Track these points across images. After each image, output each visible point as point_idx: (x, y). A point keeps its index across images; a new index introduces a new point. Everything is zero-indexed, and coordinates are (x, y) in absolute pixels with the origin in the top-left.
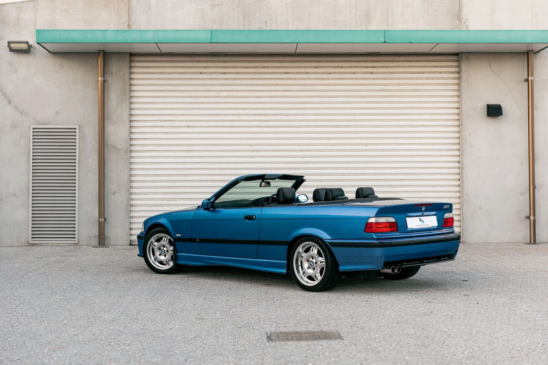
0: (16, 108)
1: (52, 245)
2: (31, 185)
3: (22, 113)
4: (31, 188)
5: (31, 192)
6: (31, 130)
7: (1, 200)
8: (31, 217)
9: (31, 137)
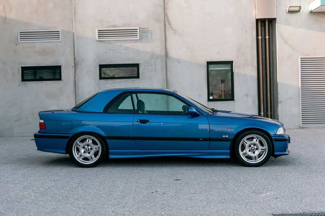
0: (290, 46)
1: (314, 128)
2: (301, 92)
3: (294, 50)
4: (301, 94)
5: (301, 96)
6: (299, 60)
7: (283, 101)
8: (301, 111)
9: (300, 63)
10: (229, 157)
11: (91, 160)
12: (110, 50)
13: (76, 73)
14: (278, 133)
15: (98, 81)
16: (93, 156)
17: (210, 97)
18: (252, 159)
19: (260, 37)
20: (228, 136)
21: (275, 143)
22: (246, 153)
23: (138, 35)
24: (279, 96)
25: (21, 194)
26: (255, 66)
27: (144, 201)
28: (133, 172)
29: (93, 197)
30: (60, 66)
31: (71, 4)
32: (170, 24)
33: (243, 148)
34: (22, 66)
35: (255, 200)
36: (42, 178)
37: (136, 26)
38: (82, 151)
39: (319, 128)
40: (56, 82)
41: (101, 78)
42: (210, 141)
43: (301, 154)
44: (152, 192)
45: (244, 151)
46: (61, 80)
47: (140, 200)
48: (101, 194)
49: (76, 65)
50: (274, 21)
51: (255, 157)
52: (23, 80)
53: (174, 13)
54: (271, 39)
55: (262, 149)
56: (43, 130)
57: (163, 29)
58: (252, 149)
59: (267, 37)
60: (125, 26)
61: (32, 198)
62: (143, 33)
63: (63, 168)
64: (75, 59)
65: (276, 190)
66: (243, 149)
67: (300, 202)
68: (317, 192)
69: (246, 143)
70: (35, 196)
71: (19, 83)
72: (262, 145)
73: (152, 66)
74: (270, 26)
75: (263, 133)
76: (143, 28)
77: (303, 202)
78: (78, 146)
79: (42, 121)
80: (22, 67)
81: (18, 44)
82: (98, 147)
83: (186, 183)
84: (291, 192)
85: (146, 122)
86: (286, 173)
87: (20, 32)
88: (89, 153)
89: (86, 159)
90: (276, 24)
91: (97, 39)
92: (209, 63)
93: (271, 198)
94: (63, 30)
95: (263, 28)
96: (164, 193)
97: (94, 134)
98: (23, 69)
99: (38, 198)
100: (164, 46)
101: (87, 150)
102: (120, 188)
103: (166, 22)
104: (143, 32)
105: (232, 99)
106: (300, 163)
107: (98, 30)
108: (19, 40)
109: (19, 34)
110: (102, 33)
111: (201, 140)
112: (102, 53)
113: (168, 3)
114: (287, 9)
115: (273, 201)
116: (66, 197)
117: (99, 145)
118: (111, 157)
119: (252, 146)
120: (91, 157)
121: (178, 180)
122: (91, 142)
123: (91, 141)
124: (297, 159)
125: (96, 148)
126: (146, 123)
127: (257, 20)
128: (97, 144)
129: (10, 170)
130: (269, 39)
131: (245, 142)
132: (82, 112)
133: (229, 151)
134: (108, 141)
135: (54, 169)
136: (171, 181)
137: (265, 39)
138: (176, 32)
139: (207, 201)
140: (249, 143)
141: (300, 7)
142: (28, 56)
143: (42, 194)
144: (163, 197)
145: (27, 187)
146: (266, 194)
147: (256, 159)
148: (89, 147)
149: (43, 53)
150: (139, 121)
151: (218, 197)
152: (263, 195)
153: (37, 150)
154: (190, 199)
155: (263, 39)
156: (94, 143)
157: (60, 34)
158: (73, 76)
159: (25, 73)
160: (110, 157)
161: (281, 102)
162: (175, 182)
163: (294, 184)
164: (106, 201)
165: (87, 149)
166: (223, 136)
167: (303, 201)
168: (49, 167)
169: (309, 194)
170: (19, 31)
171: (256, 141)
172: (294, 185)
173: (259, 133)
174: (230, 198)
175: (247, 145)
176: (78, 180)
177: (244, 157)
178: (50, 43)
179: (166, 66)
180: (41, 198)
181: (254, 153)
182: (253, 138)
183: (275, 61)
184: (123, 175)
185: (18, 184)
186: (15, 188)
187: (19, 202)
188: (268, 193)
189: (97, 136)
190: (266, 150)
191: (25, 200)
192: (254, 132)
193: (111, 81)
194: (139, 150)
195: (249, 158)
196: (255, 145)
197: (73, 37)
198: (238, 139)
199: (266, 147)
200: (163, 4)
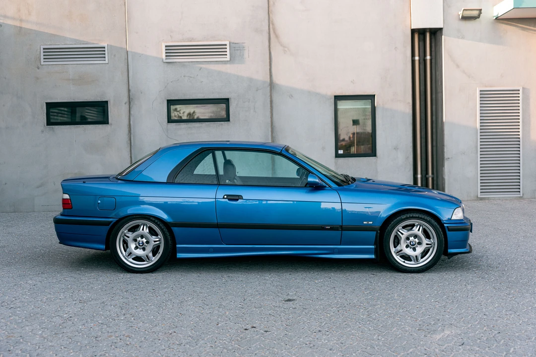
0: (464, 72)
2: (479, 143)
3: (469, 77)
4: (479, 147)
5: (479, 150)
6: (478, 93)
7: (451, 158)
8: (479, 173)
9: (478, 99)
10: (373, 256)
11: (148, 260)
12: (184, 76)
13: (132, 112)
14: (454, 218)
15: (166, 125)
16: (151, 255)
17: (339, 151)
18: (411, 260)
19: (417, 58)
20: (371, 223)
21: (448, 233)
22: (401, 251)
23: (228, 53)
24: (445, 150)
25: (18, 331)
26: (409, 103)
27: (230, 350)
28: (215, 283)
29: (143, 339)
30: (107, 102)
31: (124, 4)
32: (277, 36)
33: (397, 242)
34: (47, 102)
35: (425, 347)
36: (62, 296)
37: (225, 40)
38: (132, 246)
39: (506, 200)
40: (100, 126)
41: (170, 120)
42: (342, 230)
43: (486, 248)
44: (245, 328)
45: (399, 248)
46: (108, 123)
47: (224, 348)
48: (157, 333)
49: (131, 99)
50: (439, 32)
51: (416, 256)
52: (49, 123)
53: (283, 20)
54: (433, 61)
55: (427, 244)
56: (68, 211)
57: (267, 44)
58: (412, 243)
59: (428, 57)
60: (207, 40)
61: (34, 342)
62: (236, 51)
63: (100, 273)
64: (129, 91)
65: (458, 325)
66: (396, 244)
67: (505, 353)
68: (530, 328)
69: (402, 234)
70: (41, 336)
71: (42, 128)
72: (428, 236)
73: (249, 102)
74: (433, 40)
75: (429, 218)
76: (236, 42)
77: (511, 354)
78: (126, 237)
79: (67, 196)
80: (47, 104)
81: (40, 66)
82: (158, 240)
83: (304, 307)
84: (485, 328)
85: (238, 198)
86: (469, 287)
87: (44, 49)
88: (144, 249)
89: (138, 259)
90: (443, 36)
91: (165, 61)
92: (338, 98)
93: (453, 343)
94: (111, 46)
95: (422, 43)
96: (266, 330)
97: (151, 218)
98: (50, 106)
99: (46, 340)
100: (269, 71)
101: (141, 245)
102: (191, 319)
103: (271, 33)
104: (236, 49)
105: (373, 153)
106: (489, 266)
107: (166, 46)
108: (42, 60)
109: (42, 51)
110: (171, 50)
111: (328, 229)
112: (171, 82)
113: (274, 3)
114: (461, 13)
115: (457, 349)
116: (94, 340)
117: (161, 236)
118: (180, 255)
119: (412, 239)
120: (147, 256)
121: (289, 300)
122: (148, 231)
123: (146, 231)
124: (483, 257)
125: (155, 241)
126: (237, 200)
127: (413, 31)
128: (156, 235)
129: (13, 277)
130: (431, 60)
131: (400, 232)
132: (132, 181)
133: (373, 247)
134: (175, 229)
135: (86, 277)
136: (278, 304)
137: (425, 61)
138: (286, 49)
139: (341, 349)
140: (406, 233)
141: (481, 10)
142: (56, 86)
143: (56, 331)
144: (264, 341)
145: (32, 315)
146: (442, 334)
147: (417, 260)
148: (144, 239)
149: (81, 80)
150: (225, 197)
151: (360, 341)
152: (438, 337)
153: (60, 243)
154: (312, 345)
155: (422, 61)
156: (152, 232)
157: (106, 51)
158: (127, 118)
159: (52, 112)
160: (178, 257)
161: (449, 158)
162: (286, 306)
163: (486, 311)
164: (164, 350)
165: (141, 242)
166: (364, 223)
167: (511, 351)
168: (78, 272)
169: (517, 334)
170: (42, 47)
171: (419, 230)
172: (487, 313)
173: (423, 217)
174: (381, 343)
175: (403, 237)
176: (122, 300)
177: (399, 257)
178: (91, 66)
179: (271, 102)
180: (51, 342)
181: (414, 249)
182: (413, 226)
183: (439, 95)
184: (198, 289)
185: (18, 309)
186: (12, 317)
187: (10, 351)
188: (445, 332)
189: (156, 221)
190: (434, 245)
191: (22, 345)
192: (414, 215)
193: (186, 125)
194: (227, 244)
195: (407, 258)
196: (416, 236)
197: (126, 56)
198: (389, 228)
199: (434, 240)
200: (267, 5)
